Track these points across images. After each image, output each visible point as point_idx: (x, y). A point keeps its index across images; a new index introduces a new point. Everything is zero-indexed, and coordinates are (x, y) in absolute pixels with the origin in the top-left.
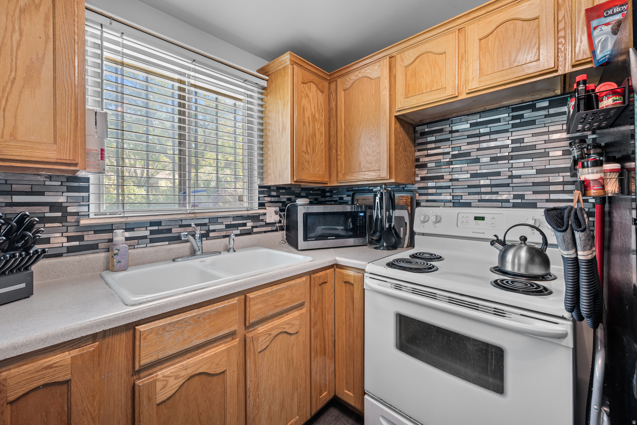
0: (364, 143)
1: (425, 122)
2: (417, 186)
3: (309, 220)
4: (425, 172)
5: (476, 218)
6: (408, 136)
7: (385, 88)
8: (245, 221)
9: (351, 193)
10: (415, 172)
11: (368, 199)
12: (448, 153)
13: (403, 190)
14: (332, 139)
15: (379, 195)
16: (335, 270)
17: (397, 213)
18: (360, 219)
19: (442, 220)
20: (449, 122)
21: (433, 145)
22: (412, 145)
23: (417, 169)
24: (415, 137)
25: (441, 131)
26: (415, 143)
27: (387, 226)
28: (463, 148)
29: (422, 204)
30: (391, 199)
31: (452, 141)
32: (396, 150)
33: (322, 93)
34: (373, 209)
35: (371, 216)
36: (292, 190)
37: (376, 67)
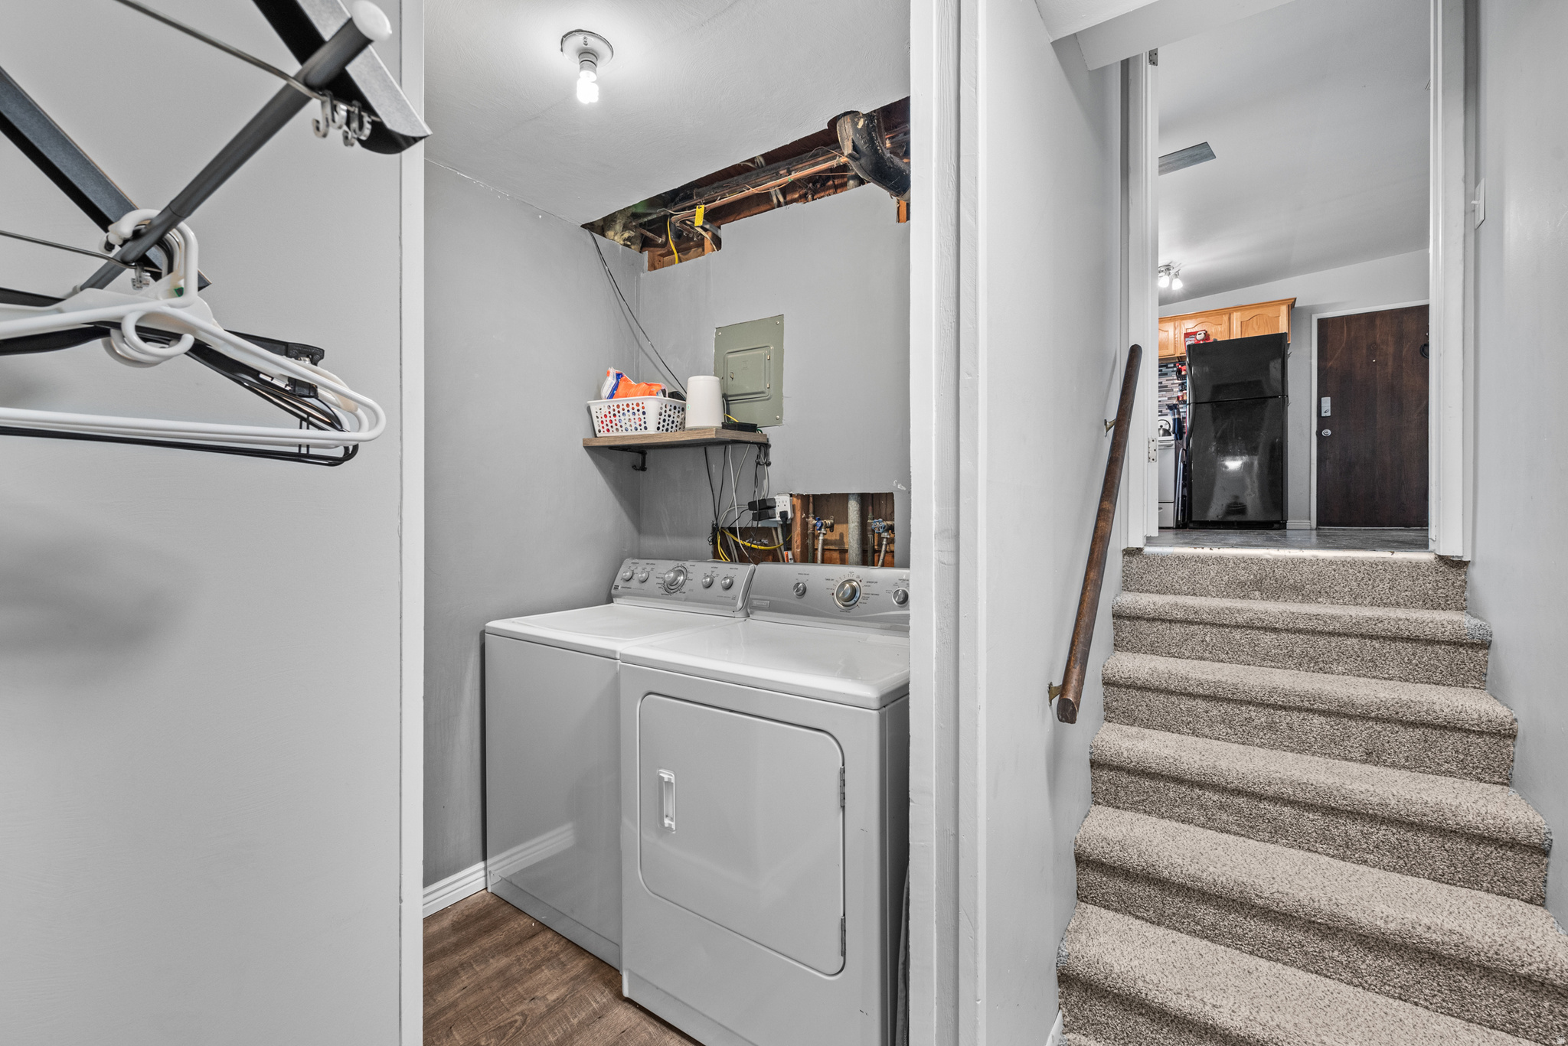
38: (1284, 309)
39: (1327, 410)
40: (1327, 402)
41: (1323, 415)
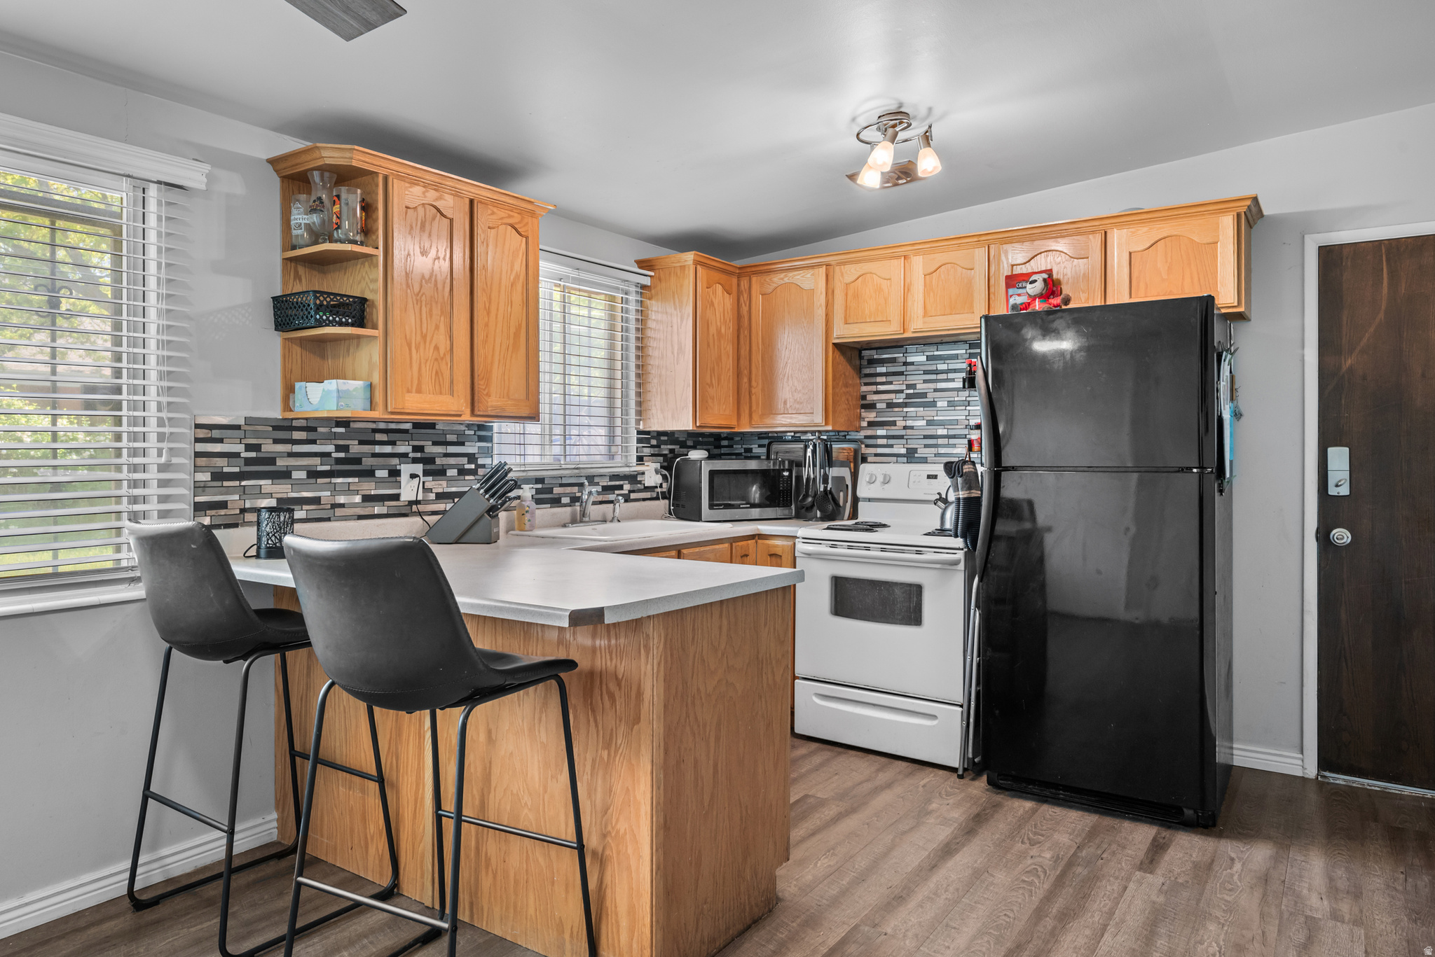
0: (791, 375)
1: (873, 347)
2: (863, 433)
3: (716, 481)
4: (874, 414)
5: (929, 477)
6: (850, 365)
7: (821, 305)
8: (621, 483)
9: (766, 442)
10: (860, 414)
11: (793, 452)
12: (901, 391)
13: (845, 440)
14: (742, 362)
15: (811, 447)
16: (756, 542)
17: (834, 472)
18: (783, 481)
19: (892, 480)
20: (903, 350)
21: (883, 379)
22: (855, 376)
23: (863, 410)
24: (861, 364)
25: (893, 360)
26: (860, 372)
27: (822, 489)
28: (918, 386)
29: (869, 459)
30: (828, 451)
31: (906, 375)
32: (833, 388)
33: (730, 294)
34: (802, 466)
35: (799, 478)
36: (676, 436)
37: (808, 274)
38: (1227, 224)
39: (1340, 484)
40: (1339, 458)
41: (1332, 491)
